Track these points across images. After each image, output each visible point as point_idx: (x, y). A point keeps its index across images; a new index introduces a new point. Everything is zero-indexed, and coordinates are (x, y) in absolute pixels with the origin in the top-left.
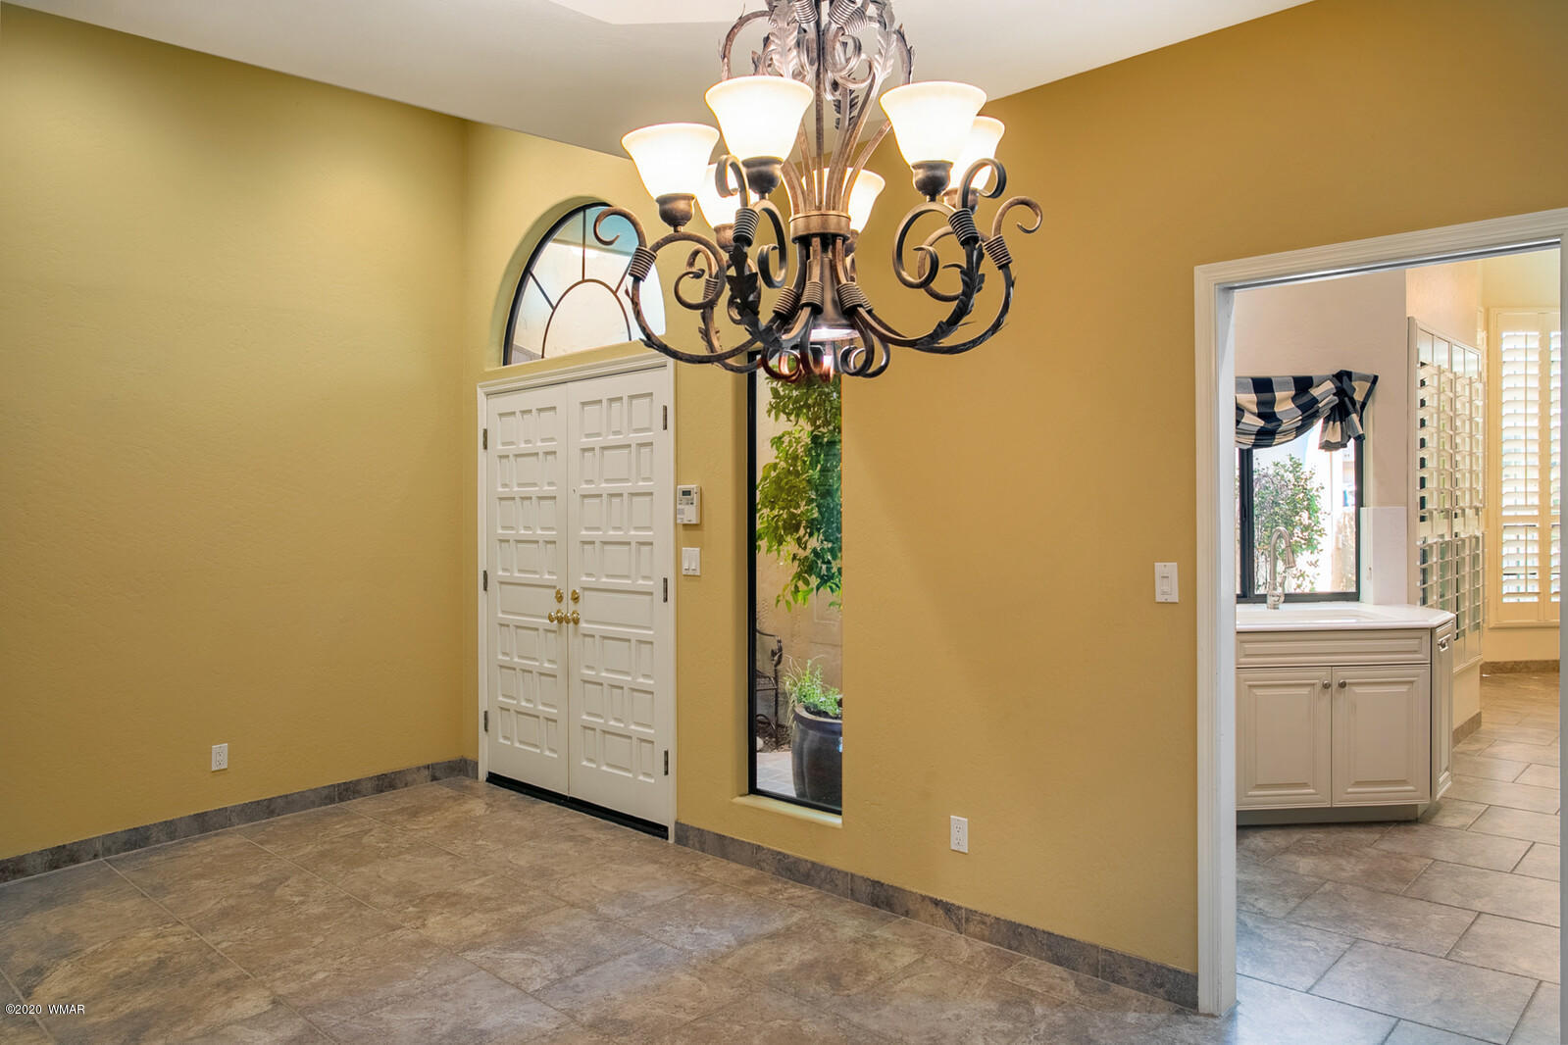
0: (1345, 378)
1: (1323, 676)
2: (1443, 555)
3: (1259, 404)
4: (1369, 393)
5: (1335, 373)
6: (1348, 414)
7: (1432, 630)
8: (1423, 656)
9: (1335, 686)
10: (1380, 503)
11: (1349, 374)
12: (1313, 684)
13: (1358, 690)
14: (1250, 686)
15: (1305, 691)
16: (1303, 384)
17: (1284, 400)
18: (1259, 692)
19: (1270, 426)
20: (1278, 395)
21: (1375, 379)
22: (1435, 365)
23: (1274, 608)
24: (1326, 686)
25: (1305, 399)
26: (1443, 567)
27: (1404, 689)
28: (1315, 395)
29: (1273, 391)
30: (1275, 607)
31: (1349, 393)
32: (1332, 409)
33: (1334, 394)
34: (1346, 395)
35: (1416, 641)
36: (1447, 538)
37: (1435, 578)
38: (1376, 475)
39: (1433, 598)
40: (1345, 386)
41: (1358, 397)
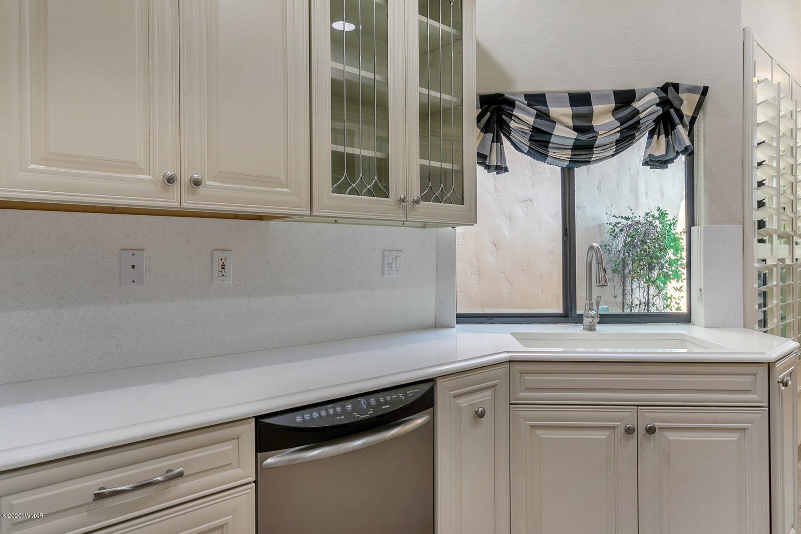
0: (671, 89)
1: (627, 417)
2: (783, 279)
3: (575, 117)
4: (699, 106)
5: (661, 86)
6: (673, 127)
7: (770, 365)
8: (758, 397)
9: (642, 431)
10: (712, 221)
11: (676, 87)
12: (614, 428)
13: (673, 436)
14: (532, 427)
15: (603, 435)
16: (625, 98)
17: (603, 113)
18: (543, 434)
19: (584, 138)
20: (597, 108)
21: (705, 90)
22: (775, 82)
23: (590, 330)
24: (629, 431)
25: (627, 112)
26: (784, 292)
27: (733, 437)
28: (636, 107)
29: (592, 105)
30: (591, 328)
31: (676, 103)
32: (657, 121)
33: (658, 105)
34: (672, 106)
35: (749, 379)
36: (788, 262)
37: (775, 302)
38: (707, 192)
39: (773, 322)
40: (670, 97)
41: (687, 110)
